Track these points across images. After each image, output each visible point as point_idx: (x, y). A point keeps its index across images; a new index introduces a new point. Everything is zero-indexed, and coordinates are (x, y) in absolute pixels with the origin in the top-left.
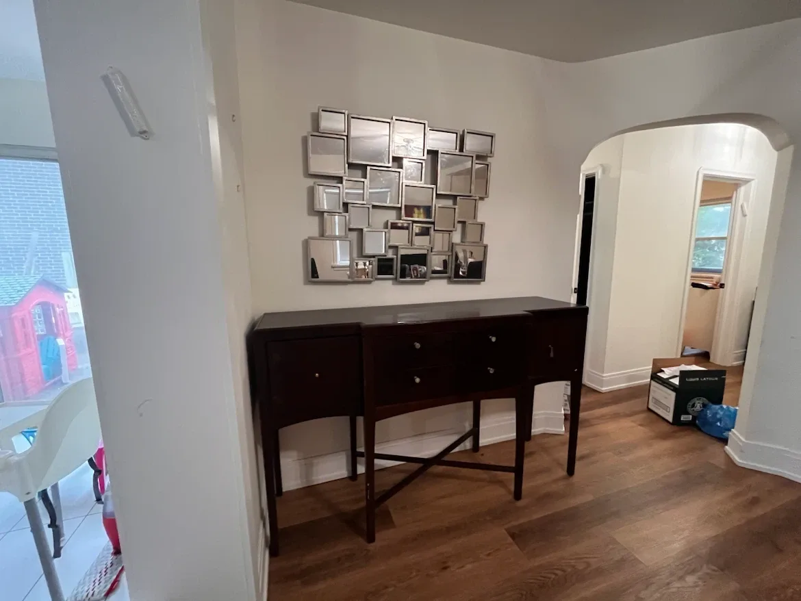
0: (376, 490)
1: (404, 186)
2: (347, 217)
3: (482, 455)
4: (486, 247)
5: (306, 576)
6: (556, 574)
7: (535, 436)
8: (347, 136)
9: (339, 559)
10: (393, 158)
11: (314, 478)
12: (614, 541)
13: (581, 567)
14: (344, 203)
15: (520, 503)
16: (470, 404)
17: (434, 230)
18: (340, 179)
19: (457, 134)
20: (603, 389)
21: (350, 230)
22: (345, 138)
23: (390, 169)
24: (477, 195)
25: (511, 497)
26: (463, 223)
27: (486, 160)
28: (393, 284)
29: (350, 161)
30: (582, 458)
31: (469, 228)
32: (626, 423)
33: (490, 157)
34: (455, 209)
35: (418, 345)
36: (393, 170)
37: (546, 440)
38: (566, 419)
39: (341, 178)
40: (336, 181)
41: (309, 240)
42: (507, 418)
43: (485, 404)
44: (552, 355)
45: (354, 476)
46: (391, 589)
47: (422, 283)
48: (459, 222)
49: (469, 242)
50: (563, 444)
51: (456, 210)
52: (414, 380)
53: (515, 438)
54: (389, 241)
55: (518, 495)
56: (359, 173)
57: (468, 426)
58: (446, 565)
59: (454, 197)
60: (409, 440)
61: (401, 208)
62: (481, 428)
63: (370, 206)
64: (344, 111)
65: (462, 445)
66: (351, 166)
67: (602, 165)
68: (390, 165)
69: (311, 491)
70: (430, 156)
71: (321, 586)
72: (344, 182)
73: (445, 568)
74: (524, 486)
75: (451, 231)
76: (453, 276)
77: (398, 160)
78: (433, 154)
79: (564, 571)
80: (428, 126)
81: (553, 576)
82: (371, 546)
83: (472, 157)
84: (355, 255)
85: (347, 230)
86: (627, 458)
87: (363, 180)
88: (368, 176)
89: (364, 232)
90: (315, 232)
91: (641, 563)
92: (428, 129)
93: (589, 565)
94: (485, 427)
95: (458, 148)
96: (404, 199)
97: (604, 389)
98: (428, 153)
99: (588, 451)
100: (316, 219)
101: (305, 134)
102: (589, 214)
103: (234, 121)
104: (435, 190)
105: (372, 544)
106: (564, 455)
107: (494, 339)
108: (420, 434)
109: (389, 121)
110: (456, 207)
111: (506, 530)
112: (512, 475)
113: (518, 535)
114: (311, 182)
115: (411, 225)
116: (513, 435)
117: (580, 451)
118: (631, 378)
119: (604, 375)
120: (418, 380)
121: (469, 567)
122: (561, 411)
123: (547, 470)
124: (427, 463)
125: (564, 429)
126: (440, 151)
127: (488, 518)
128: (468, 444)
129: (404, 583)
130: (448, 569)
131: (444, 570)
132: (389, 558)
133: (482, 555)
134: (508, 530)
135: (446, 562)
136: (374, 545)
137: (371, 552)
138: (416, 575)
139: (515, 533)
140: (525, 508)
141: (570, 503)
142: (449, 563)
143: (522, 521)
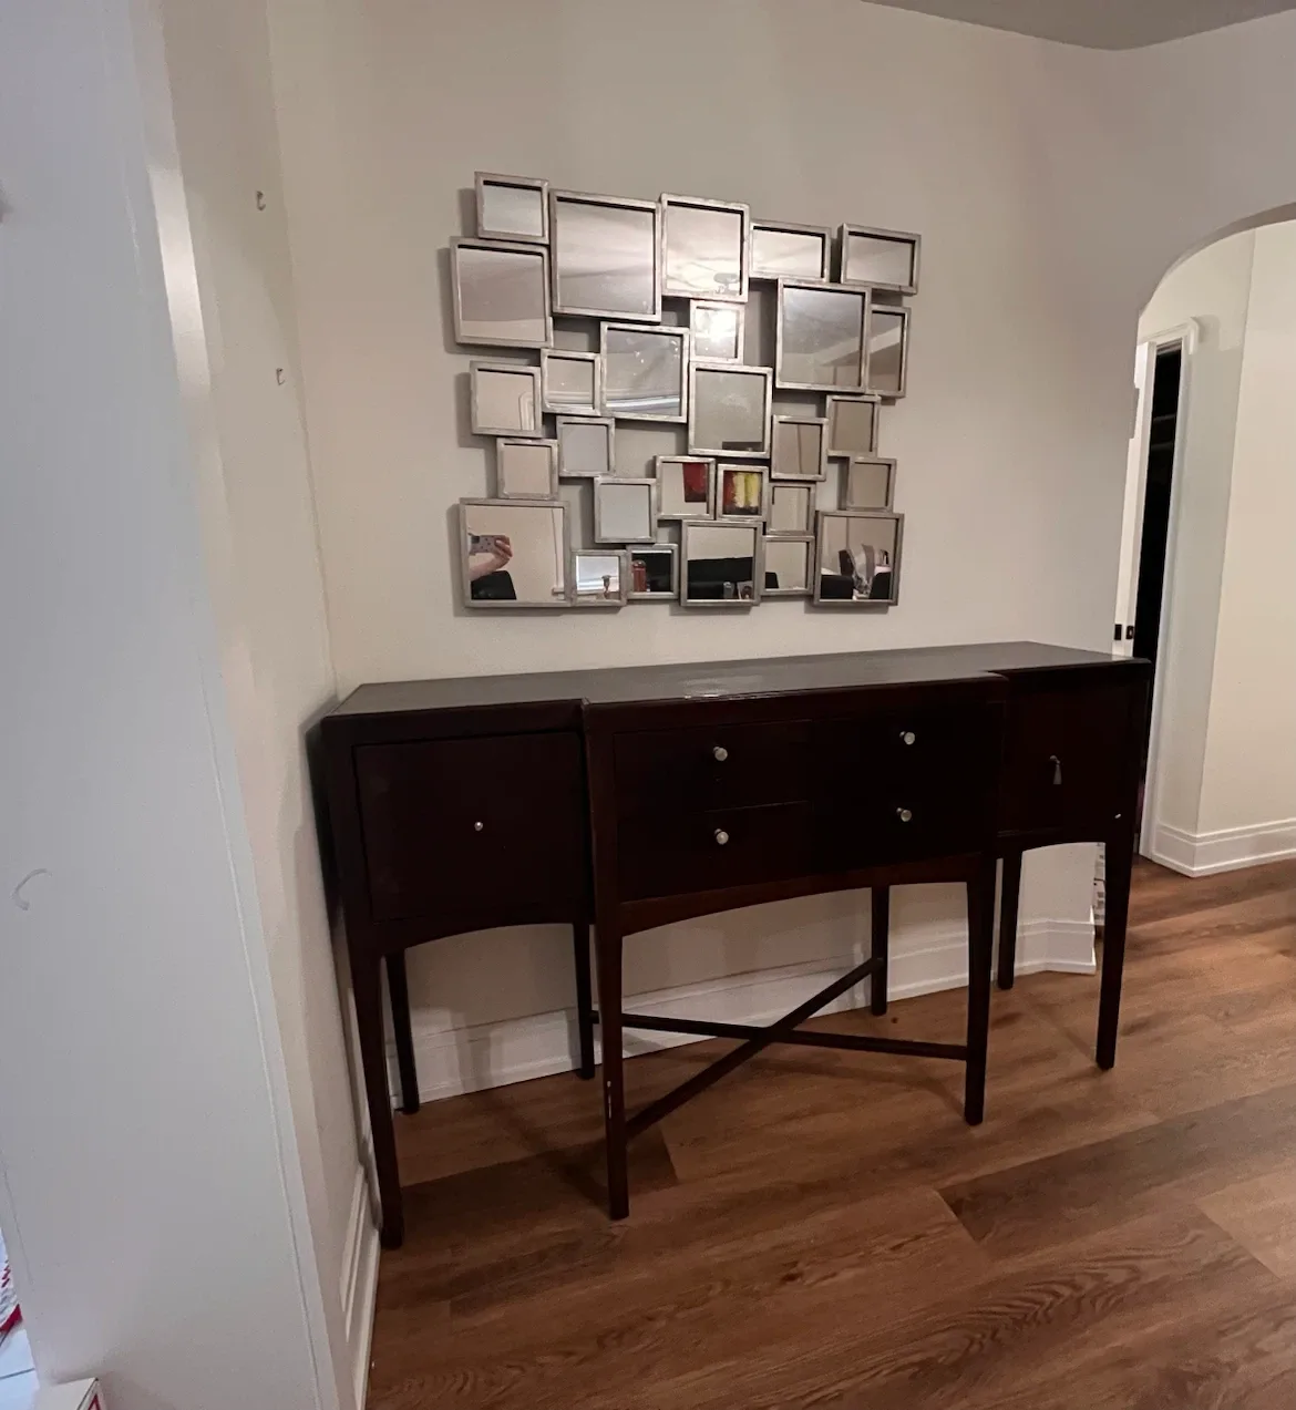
0: (629, 1103)
1: (693, 370)
2: (555, 450)
3: (895, 1021)
4: (898, 520)
5: (467, 1291)
6: (1057, 1295)
7: (1020, 977)
8: (548, 247)
9: (543, 1255)
10: (664, 298)
11: (494, 1072)
12: (1202, 1221)
13: (1118, 1276)
14: (545, 415)
15: (977, 1132)
16: (864, 896)
17: (771, 480)
18: (533, 355)
19: (823, 236)
20: (1195, 869)
21: (563, 481)
22: (544, 251)
23: (657, 329)
24: (876, 392)
25: (958, 1117)
26: (843, 461)
27: (899, 304)
28: (672, 614)
29: (558, 309)
30: (1132, 1029)
31: (856, 477)
32: (1250, 947)
33: (910, 295)
34: (821, 426)
35: (721, 753)
36: (665, 329)
37: (1048, 987)
38: (1097, 936)
39: (538, 351)
40: (525, 361)
41: (462, 507)
42: (949, 936)
43: (902, 896)
44: (1058, 779)
45: (585, 1069)
46: (661, 1324)
47: (745, 609)
48: (832, 460)
49: (857, 509)
50: (1090, 995)
51: (824, 428)
52: (714, 837)
53: (967, 983)
54: (659, 510)
55: (974, 1113)
56: (582, 339)
57: (860, 954)
58: (793, 1271)
59: (818, 397)
60: (719, 987)
61: (685, 426)
62: (890, 958)
63: (611, 422)
64: (537, 184)
65: (845, 996)
66: (562, 322)
67: (1195, 319)
68: (657, 318)
69: (487, 1101)
70: (757, 295)
71: (495, 1314)
72: (545, 361)
73: (791, 1278)
74: (989, 1092)
75: (814, 482)
76: (818, 591)
77: (677, 307)
78: (766, 289)
79: (1076, 1287)
80: (752, 220)
81: (1048, 1299)
82: (617, 1228)
83: (863, 294)
84: (577, 540)
85: (556, 480)
86: (1242, 1029)
87: (590, 356)
88: (604, 347)
89: (597, 486)
90: (478, 487)
91: (1265, 1270)
92: (749, 226)
93: (1136, 1274)
94: (898, 957)
95: (826, 271)
96: (692, 401)
97: (1198, 869)
98: (750, 289)
99: (1146, 1014)
100: (478, 456)
101: (447, 245)
102: (1164, 446)
103: (261, 209)
104: (770, 379)
105: (622, 1222)
106: (1090, 1021)
107: (910, 739)
108: (742, 970)
109: (652, 206)
110: (824, 421)
111: (941, 1191)
112: (960, 1067)
113: (969, 1205)
114: (463, 363)
115: (713, 467)
116: (962, 977)
117: (1127, 1011)
118: (1264, 842)
119: (1198, 836)
120: (723, 837)
121: (849, 1274)
122: (1088, 919)
123: (1049, 1056)
124: (756, 1038)
125: (1094, 963)
126: (780, 282)
127: (899, 1164)
128: (859, 996)
129: (692, 1311)
130: (799, 1280)
131: (789, 1283)
132: (660, 1254)
133: (880, 1249)
134: (946, 1193)
135: (795, 1264)
136: (626, 1226)
137: (617, 1241)
138: (722, 1294)
139: (963, 1199)
140: (989, 1142)
141: (1102, 1131)
142: (802, 1268)
143: (981, 1173)
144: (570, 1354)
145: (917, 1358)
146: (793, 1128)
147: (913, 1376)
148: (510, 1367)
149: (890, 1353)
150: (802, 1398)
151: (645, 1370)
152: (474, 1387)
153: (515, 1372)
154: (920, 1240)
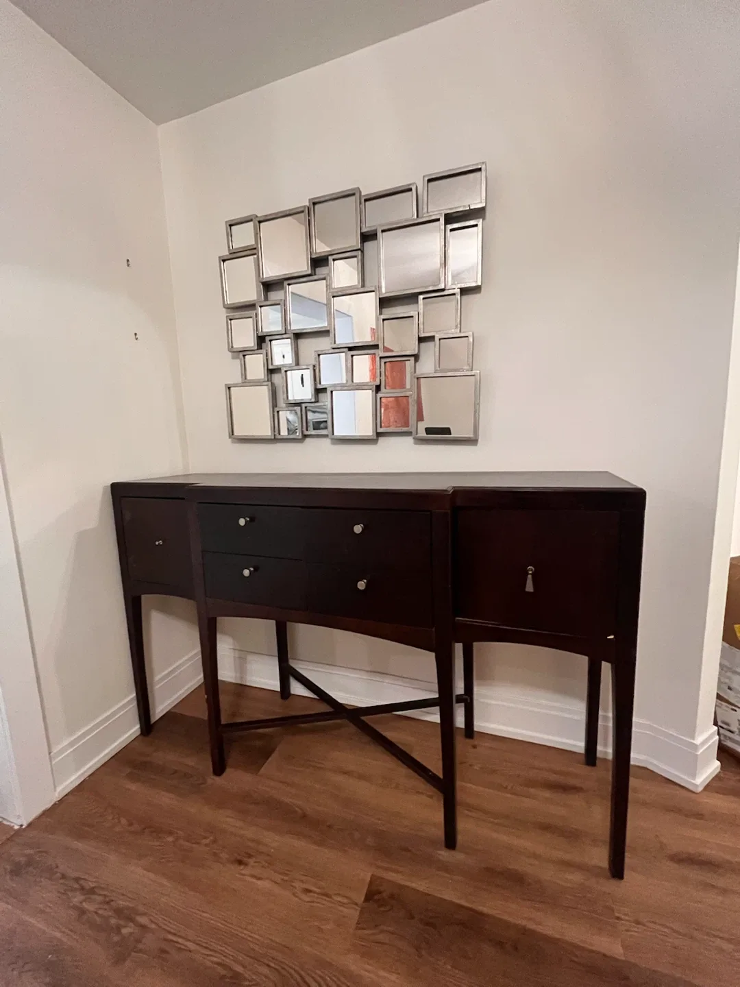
1: (331, 298)
3: (474, 747)
5: (141, 770)
8: (257, 249)
9: (175, 773)
14: (259, 337)
17: (381, 357)
19: (411, 190)
21: (272, 371)
22: (255, 251)
23: (312, 278)
24: (456, 287)
26: (433, 339)
34: (412, 317)
36: (315, 278)
39: (254, 305)
44: (529, 587)
46: (171, 839)
48: (424, 338)
54: (317, 381)
55: (450, 841)
58: (245, 860)
59: (414, 298)
61: (329, 332)
63: (291, 336)
66: (270, 285)
68: (309, 272)
72: (258, 309)
73: (240, 862)
80: (362, 196)
83: (439, 220)
85: (266, 370)
92: (359, 201)
96: (331, 316)
110: (414, 314)
111: (373, 877)
113: (378, 900)
120: (246, 573)
121: (267, 885)
126: (378, 229)
127: (370, 841)
129: (186, 844)
131: (236, 865)
133: (297, 885)
134: (373, 879)
135: (250, 856)
136: (214, 780)
137: (205, 786)
138: (206, 845)
139: (380, 893)
140: (445, 868)
141: (550, 925)
142: (251, 861)
143: (414, 885)
144: (131, 825)
145: (239, 969)
146: (340, 779)
147: (223, 977)
149: (229, 951)
150: (170, 932)
154: (324, 898)
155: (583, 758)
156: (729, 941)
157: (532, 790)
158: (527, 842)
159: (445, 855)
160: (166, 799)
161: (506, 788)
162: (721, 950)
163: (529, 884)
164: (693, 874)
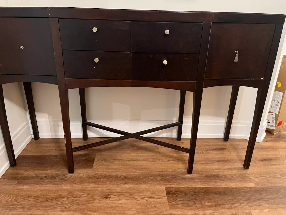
3: (183, 143)
5: (21, 180)
9: (46, 177)
44: (236, 60)
46: (65, 199)
55: (190, 171)
71: (26, 187)
73: (107, 198)
82: (69, 175)
121: (124, 201)
129: (74, 199)
130: (109, 199)
131: (105, 199)
132: (75, 184)
133: (137, 197)
134: (167, 189)
135: (110, 195)
136: (71, 175)
137: (67, 178)
138: (85, 197)
139: (172, 191)
140: (192, 179)
141: (232, 185)
142: (111, 196)
143: (182, 186)
144: (37, 200)
148: (22, 198)
151: (54, 208)
152: (11, 200)
153: (22, 200)
154: (151, 198)
155: (223, 139)
156: (280, 175)
157: (210, 152)
158: (215, 166)
159: (189, 176)
160: (49, 187)
161: (200, 153)
162: (279, 178)
163: (221, 177)
164: (267, 162)
